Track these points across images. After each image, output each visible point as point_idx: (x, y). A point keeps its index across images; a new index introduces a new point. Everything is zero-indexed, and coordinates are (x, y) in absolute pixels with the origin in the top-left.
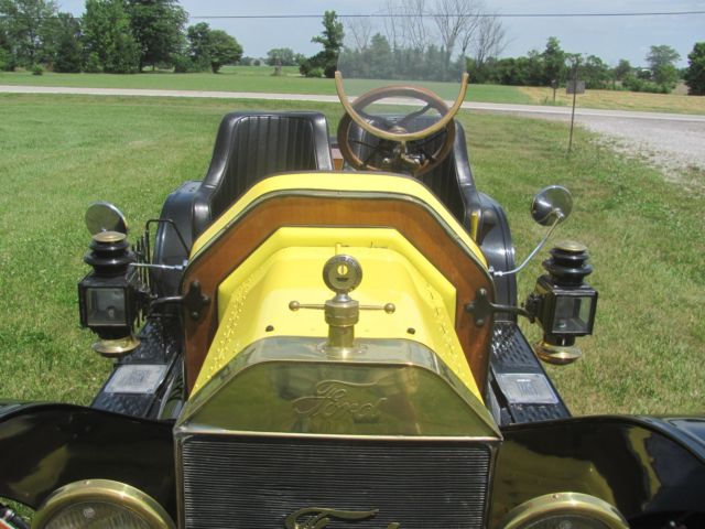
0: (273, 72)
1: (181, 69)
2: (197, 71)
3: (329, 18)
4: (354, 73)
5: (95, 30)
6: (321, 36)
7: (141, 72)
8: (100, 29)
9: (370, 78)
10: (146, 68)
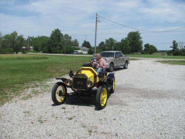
0: (161, 54)
1: (142, 54)
2: (146, 54)
3: (174, 42)
4: (179, 54)
5: (122, 45)
6: (172, 46)
7: (133, 54)
8: (123, 45)
9: (183, 55)
10: (134, 53)
